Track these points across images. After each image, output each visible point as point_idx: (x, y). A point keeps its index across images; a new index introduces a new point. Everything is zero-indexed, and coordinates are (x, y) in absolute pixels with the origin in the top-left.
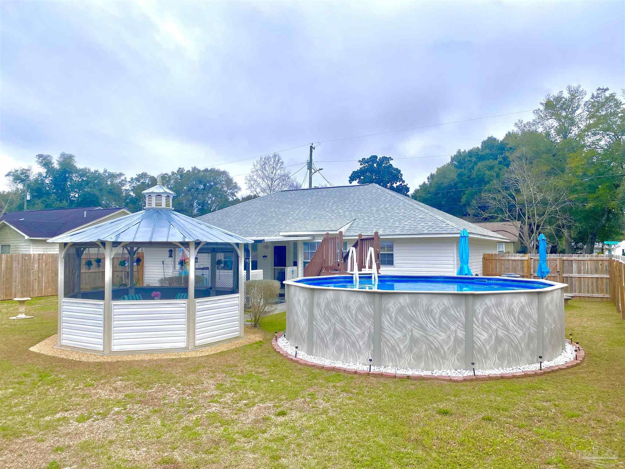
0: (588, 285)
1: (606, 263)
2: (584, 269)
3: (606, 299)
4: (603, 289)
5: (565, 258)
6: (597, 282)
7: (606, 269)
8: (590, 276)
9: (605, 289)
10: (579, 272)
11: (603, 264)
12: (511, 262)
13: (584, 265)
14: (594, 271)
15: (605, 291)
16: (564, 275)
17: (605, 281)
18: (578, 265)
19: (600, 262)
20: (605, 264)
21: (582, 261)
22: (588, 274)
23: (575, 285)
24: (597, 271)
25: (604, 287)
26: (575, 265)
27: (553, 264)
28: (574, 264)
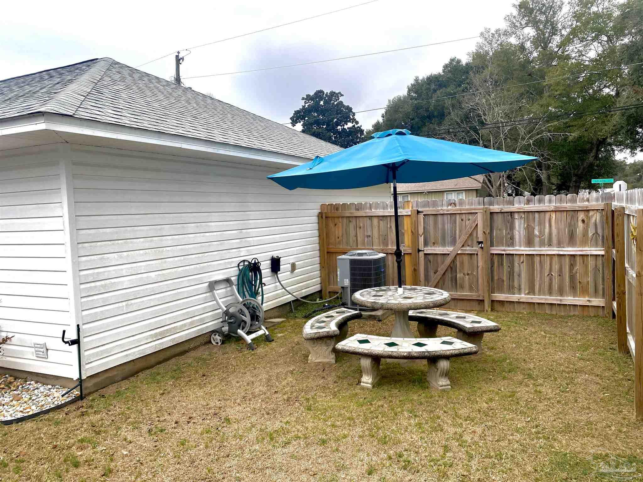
0: (550, 274)
1: (596, 217)
2: (541, 232)
3: (593, 309)
4: (588, 282)
5: (496, 208)
6: (572, 266)
7: (596, 232)
8: (554, 251)
9: (591, 285)
10: (530, 242)
11: (589, 218)
12: (375, 221)
13: (541, 223)
14: (566, 239)
15: (591, 289)
16: (496, 250)
17: (591, 263)
18: (528, 225)
19: (581, 216)
20: (593, 220)
21: (537, 215)
22: (550, 245)
23: (519, 275)
24: (572, 240)
25: (590, 279)
26: (519, 226)
27: (468, 222)
28: (517, 223)
